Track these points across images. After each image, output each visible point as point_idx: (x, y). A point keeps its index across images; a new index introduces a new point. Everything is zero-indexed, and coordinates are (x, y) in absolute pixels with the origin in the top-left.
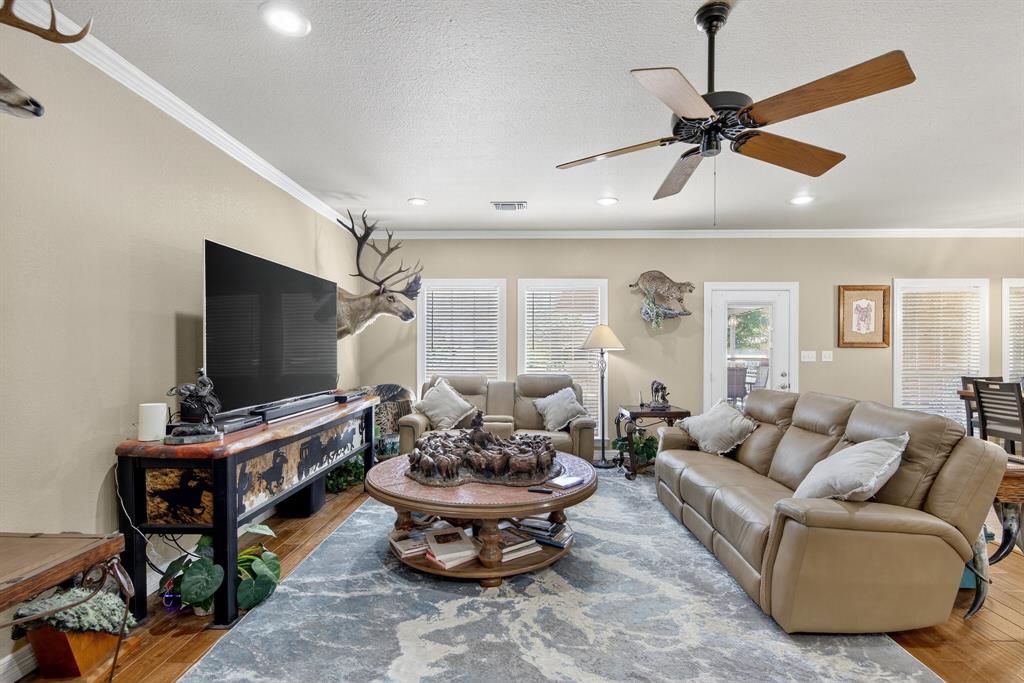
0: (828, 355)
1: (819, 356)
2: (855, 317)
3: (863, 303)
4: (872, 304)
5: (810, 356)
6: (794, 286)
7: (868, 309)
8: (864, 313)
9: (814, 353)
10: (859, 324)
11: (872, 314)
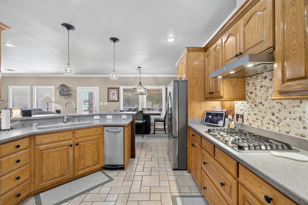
0: (106, 104)
1: (104, 104)
2: (112, 95)
3: (113, 92)
4: (115, 92)
5: (102, 104)
6: (98, 88)
7: (115, 93)
8: (114, 94)
9: (103, 103)
10: (112, 96)
11: (116, 94)
